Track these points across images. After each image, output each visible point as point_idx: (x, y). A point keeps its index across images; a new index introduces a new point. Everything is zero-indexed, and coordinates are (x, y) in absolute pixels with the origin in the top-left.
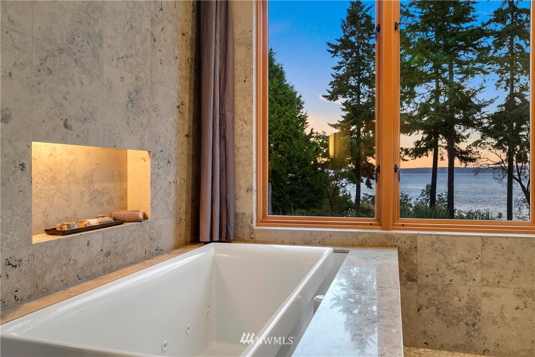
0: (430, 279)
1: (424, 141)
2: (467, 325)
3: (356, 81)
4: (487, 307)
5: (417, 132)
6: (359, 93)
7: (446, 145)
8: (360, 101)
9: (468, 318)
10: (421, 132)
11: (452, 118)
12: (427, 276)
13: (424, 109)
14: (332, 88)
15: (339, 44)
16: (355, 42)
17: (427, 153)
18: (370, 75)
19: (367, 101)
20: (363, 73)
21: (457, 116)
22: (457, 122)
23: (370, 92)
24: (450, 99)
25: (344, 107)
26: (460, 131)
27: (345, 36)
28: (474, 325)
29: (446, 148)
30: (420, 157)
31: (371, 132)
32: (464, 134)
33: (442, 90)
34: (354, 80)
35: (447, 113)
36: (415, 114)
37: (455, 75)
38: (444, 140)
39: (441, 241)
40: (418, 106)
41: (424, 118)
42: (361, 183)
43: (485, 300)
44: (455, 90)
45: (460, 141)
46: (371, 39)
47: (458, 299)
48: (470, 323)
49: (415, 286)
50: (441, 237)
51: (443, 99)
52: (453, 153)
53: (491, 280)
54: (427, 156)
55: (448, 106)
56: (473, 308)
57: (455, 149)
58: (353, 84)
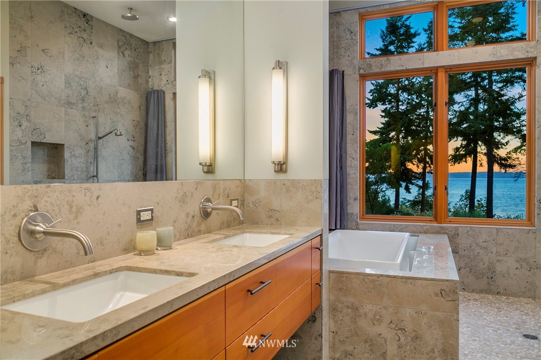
0: (466, 252)
1: (463, 148)
2: (488, 278)
3: (395, 89)
4: (499, 268)
5: (455, 139)
6: (398, 101)
7: (485, 151)
8: (399, 109)
9: (488, 274)
10: (460, 139)
11: (492, 126)
12: (465, 250)
13: (463, 116)
14: (371, 95)
15: (378, 53)
16: (394, 51)
17: (466, 160)
18: (409, 83)
19: (406, 108)
20: (402, 81)
21: (496, 124)
22: (497, 129)
23: (409, 99)
24: (489, 108)
25: (383, 114)
26: (499, 138)
27: (384, 45)
28: (492, 278)
29: (485, 154)
30: (459, 163)
31: (409, 138)
32: (504, 141)
33: (481, 98)
34: (393, 88)
35: (486, 121)
36: (454, 121)
37: (494, 84)
38: (483, 147)
39: (473, 230)
40: (458, 114)
41: (463, 124)
42: (400, 188)
43: (498, 264)
44: (494, 98)
45: (499, 148)
46: (410, 48)
47: (482, 263)
48: (490, 277)
49: (457, 256)
50: (473, 228)
51: (482, 107)
52: (492, 159)
53: (502, 253)
54: (466, 163)
55: (487, 114)
56: (491, 269)
57: (494, 156)
58: (392, 92)
